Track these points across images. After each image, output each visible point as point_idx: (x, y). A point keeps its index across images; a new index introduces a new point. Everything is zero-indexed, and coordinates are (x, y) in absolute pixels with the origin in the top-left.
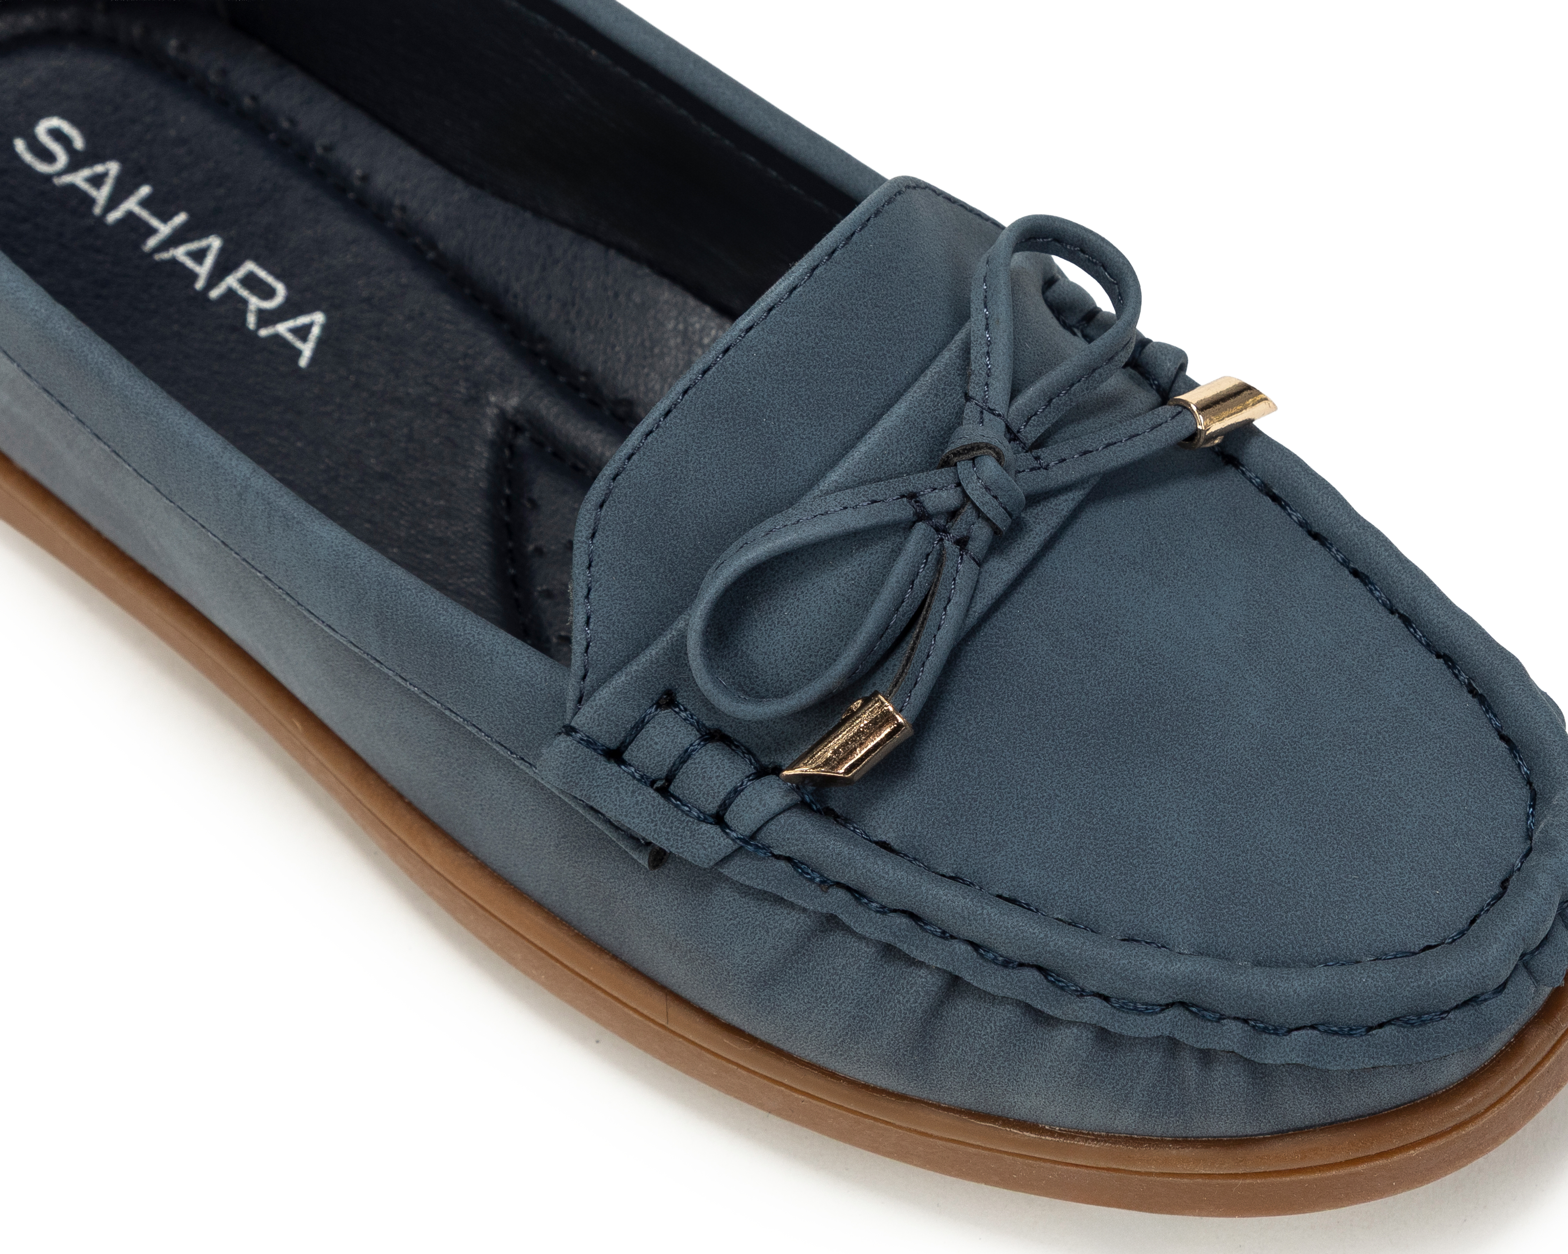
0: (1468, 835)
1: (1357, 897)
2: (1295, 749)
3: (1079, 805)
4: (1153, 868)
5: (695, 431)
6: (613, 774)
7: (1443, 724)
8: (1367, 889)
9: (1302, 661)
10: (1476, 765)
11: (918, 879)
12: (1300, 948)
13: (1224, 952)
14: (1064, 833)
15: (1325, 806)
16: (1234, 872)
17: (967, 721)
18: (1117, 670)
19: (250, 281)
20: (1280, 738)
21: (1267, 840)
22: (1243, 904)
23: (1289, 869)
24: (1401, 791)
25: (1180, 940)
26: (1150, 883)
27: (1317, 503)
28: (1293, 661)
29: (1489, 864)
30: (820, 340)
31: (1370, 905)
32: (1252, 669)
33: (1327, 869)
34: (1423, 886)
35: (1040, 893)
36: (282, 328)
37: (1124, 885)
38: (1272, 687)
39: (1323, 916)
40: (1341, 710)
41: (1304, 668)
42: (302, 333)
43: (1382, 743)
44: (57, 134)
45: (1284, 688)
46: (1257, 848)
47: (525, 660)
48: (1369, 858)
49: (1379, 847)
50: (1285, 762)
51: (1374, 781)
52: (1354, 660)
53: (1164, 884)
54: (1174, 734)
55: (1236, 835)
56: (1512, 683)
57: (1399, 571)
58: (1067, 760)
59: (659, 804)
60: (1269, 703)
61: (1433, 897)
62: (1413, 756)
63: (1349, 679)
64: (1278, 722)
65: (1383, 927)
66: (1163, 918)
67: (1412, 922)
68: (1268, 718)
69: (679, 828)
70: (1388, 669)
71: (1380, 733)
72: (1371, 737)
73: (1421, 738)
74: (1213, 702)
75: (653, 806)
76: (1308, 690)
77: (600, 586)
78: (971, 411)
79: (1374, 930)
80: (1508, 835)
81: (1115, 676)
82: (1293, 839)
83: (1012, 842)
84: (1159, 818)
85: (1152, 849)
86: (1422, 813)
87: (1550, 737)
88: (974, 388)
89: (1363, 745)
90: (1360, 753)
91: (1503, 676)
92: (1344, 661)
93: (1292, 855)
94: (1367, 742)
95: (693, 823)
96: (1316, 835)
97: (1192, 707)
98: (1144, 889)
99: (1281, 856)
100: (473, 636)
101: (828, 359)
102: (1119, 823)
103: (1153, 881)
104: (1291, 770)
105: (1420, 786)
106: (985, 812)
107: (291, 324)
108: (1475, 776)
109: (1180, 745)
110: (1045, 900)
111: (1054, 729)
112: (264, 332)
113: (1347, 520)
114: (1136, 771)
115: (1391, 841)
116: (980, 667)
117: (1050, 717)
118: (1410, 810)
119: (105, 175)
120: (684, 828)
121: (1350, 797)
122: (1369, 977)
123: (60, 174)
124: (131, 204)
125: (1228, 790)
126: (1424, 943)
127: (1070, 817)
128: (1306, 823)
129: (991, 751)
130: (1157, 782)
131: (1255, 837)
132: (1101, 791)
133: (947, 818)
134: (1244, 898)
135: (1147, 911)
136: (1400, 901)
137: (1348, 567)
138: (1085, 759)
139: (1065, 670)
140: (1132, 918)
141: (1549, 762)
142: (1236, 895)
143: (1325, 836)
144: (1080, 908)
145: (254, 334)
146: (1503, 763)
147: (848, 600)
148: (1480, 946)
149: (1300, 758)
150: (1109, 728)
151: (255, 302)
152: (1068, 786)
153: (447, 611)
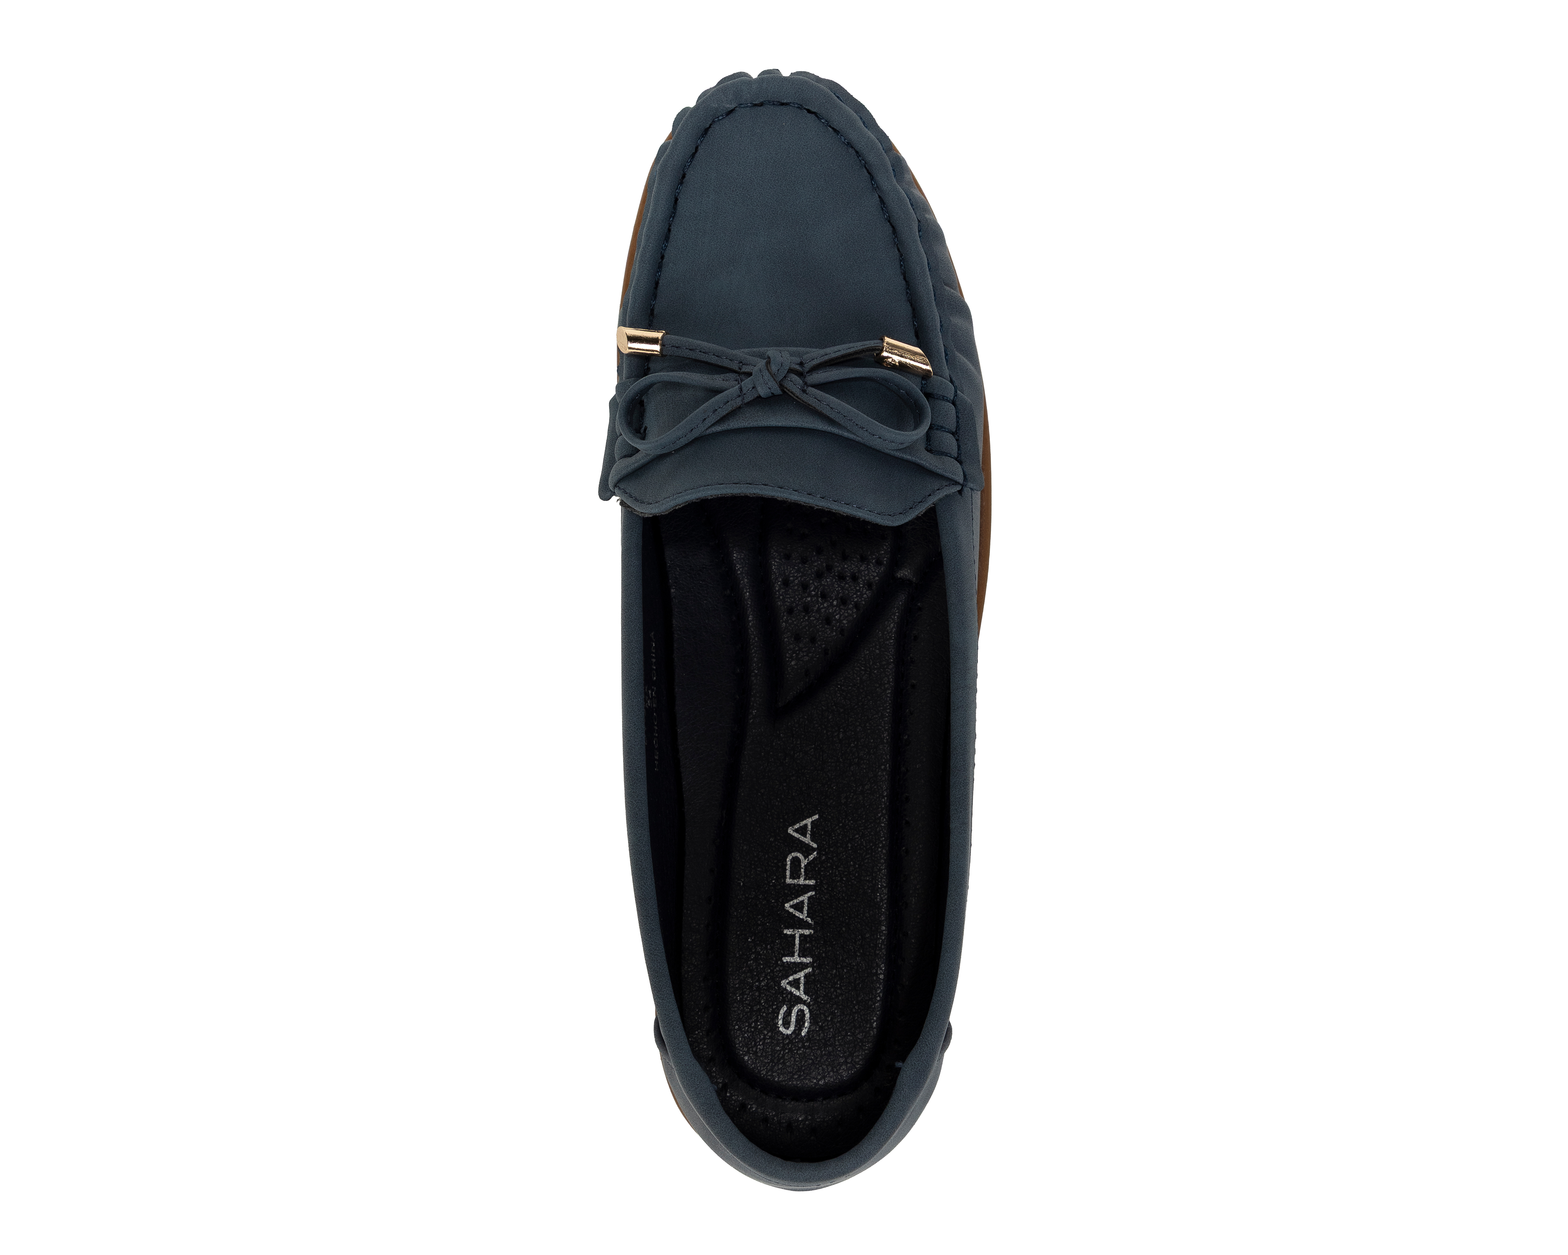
0: (751, 131)
1: (809, 149)
2: (765, 214)
3: (850, 273)
4: (854, 229)
5: (844, 489)
6: (965, 457)
7: (709, 173)
8: (803, 148)
9: (724, 240)
10: (718, 149)
11: (926, 306)
12: (844, 156)
13: (866, 182)
14: (865, 271)
15: (780, 187)
16: (833, 199)
17: (852, 333)
18: (787, 296)
19: (795, 875)
20: (765, 223)
21: (811, 197)
22: (843, 187)
23: (817, 181)
24: (752, 165)
25: (873, 200)
26: (860, 226)
27: (646, 288)
28: (727, 243)
29: (757, 115)
30: (774, 465)
31: (808, 143)
32: (744, 254)
33: (806, 168)
34: (786, 131)
35: (893, 264)
36: (807, 840)
37: (868, 235)
38: (745, 241)
39: (826, 156)
40: (734, 211)
41: (727, 237)
42: (803, 831)
43: (737, 187)
44: (786, 1024)
45: (741, 237)
46: (817, 198)
47: (949, 523)
48: (789, 156)
49: (782, 156)
50: (774, 214)
51: (756, 178)
52: (707, 224)
53: (857, 220)
54: (794, 260)
55: (818, 209)
56: (676, 157)
57: (655, 234)
58: (837, 289)
59: (963, 431)
60: (753, 237)
61: (787, 124)
62: (733, 172)
63: (718, 219)
64: (759, 228)
65: (813, 132)
66: (870, 212)
67: (803, 124)
68: (760, 233)
69: (966, 417)
70: (701, 210)
71: (733, 191)
72: (737, 192)
73: (723, 176)
74: (769, 256)
75: (965, 433)
76: (735, 228)
77: (914, 499)
78: (748, 397)
79: (817, 135)
80: (739, 117)
81: (790, 296)
82: (804, 188)
83: (882, 287)
84: (833, 241)
85: (847, 235)
86: (755, 152)
87: (690, 125)
88: (738, 403)
89: (743, 193)
90: (748, 191)
91: (675, 162)
92: (711, 226)
93: (810, 184)
94: (741, 192)
95: (961, 413)
96: (795, 181)
97: (778, 261)
98: (865, 227)
99: (814, 188)
100: (956, 549)
101: (778, 458)
102: (846, 254)
103: (859, 226)
104: (775, 209)
105: (744, 161)
106: (879, 305)
107: (802, 838)
108: (723, 146)
109: (797, 254)
110: (894, 260)
111: (829, 302)
112: (815, 846)
113: (646, 270)
114: (821, 262)
115: (776, 154)
116: (830, 341)
117: (826, 306)
118: (758, 157)
119: (790, 983)
120: (965, 415)
121: (770, 181)
122: (843, 118)
123: (804, 1002)
124: (796, 959)
125: (802, 225)
126: (809, 115)
127: (857, 273)
128: (793, 188)
129: (856, 317)
130: (819, 252)
131: (814, 202)
132: (839, 269)
133: (891, 317)
134: (841, 189)
135: (872, 220)
136: (798, 134)
137: (662, 262)
138: (831, 283)
139: (804, 313)
140: (878, 224)
141: (701, 119)
142: (841, 192)
143: (793, 178)
144: (888, 245)
145: (819, 849)
146: (708, 141)
147: (853, 395)
148: (799, 88)
149: (768, 210)
150: (812, 283)
151: (804, 863)
152: (846, 282)
153: (955, 567)
